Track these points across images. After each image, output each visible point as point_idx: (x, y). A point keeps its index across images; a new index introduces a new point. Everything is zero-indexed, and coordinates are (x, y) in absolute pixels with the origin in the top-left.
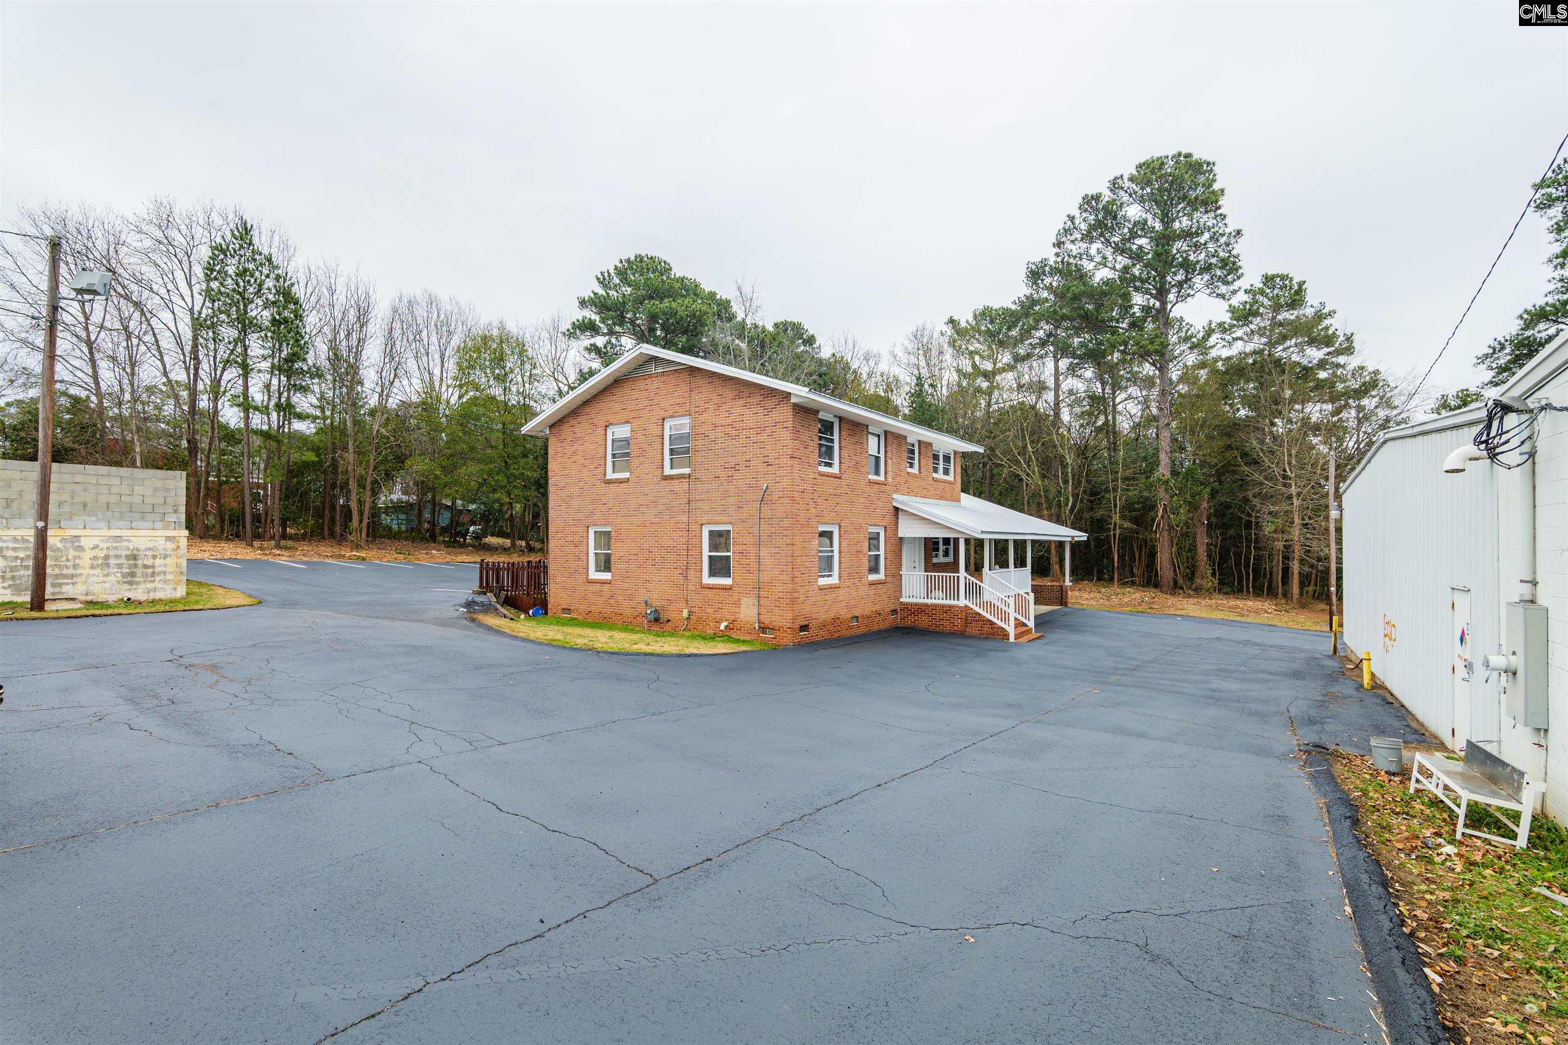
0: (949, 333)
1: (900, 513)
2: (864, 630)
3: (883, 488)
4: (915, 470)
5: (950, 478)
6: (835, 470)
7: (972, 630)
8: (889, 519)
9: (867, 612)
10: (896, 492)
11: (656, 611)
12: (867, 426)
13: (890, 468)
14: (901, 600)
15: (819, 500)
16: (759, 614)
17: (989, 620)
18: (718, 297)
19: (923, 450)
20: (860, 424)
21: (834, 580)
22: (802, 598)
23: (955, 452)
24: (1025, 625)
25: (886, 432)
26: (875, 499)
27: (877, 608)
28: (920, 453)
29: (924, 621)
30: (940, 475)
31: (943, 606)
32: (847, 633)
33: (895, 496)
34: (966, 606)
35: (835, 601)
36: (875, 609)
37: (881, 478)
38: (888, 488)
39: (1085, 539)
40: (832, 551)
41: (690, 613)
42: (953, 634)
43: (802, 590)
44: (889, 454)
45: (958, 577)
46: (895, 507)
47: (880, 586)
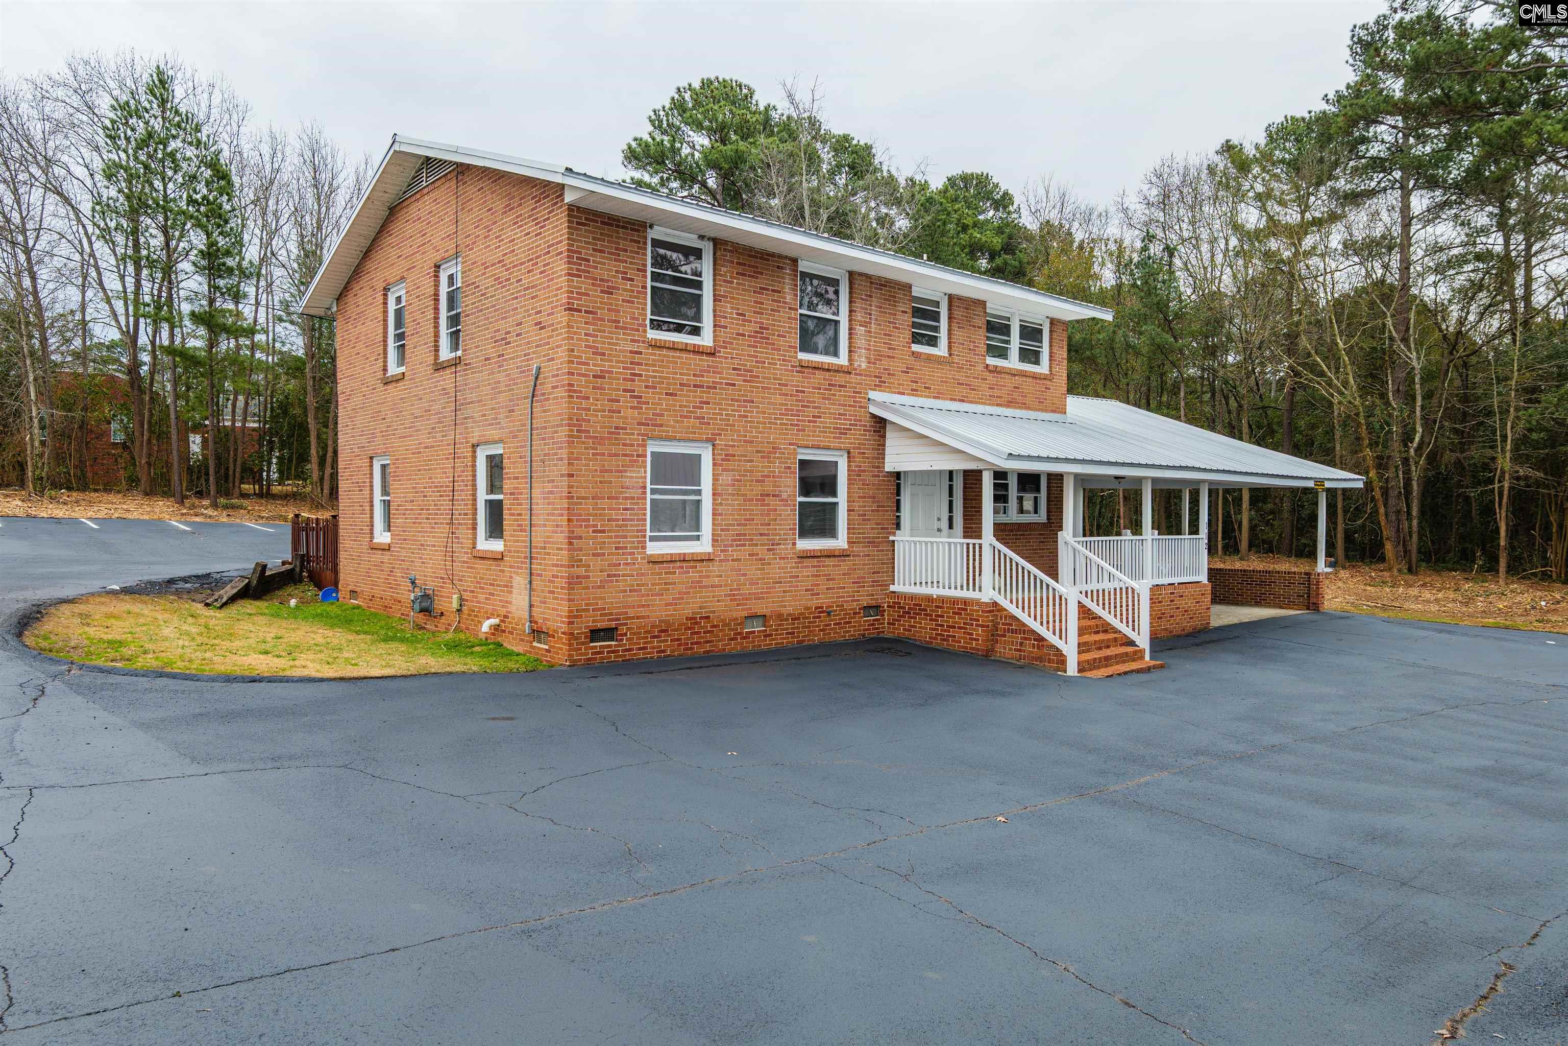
0: (1221, 166)
1: (888, 427)
2: (781, 639)
3: (840, 379)
4: (941, 350)
5: (1043, 368)
6: (706, 339)
7: (1005, 649)
8: (859, 436)
9: (791, 607)
10: (877, 387)
11: (426, 596)
12: (795, 261)
13: (861, 342)
14: (892, 588)
15: (648, 395)
16: (531, 606)
17: (1033, 632)
18: (855, 142)
19: (957, 313)
20: (773, 255)
21: (704, 546)
22: (596, 578)
23: (1053, 322)
24: (1132, 643)
25: (851, 273)
26: (816, 398)
27: (823, 600)
28: (950, 318)
29: (923, 630)
30: (1013, 362)
31: (954, 601)
32: (734, 647)
33: (872, 395)
34: (995, 604)
35: (698, 585)
36: (814, 602)
37: (843, 359)
38: (853, 378)
39: (1360, 485)
40: (699, 492)
41: (461, 599)
42: (968, 657)
43: (596, 564)
44: (859, 316)
45: (980, 545)
46: (874, 416)
47: (829, 562)
